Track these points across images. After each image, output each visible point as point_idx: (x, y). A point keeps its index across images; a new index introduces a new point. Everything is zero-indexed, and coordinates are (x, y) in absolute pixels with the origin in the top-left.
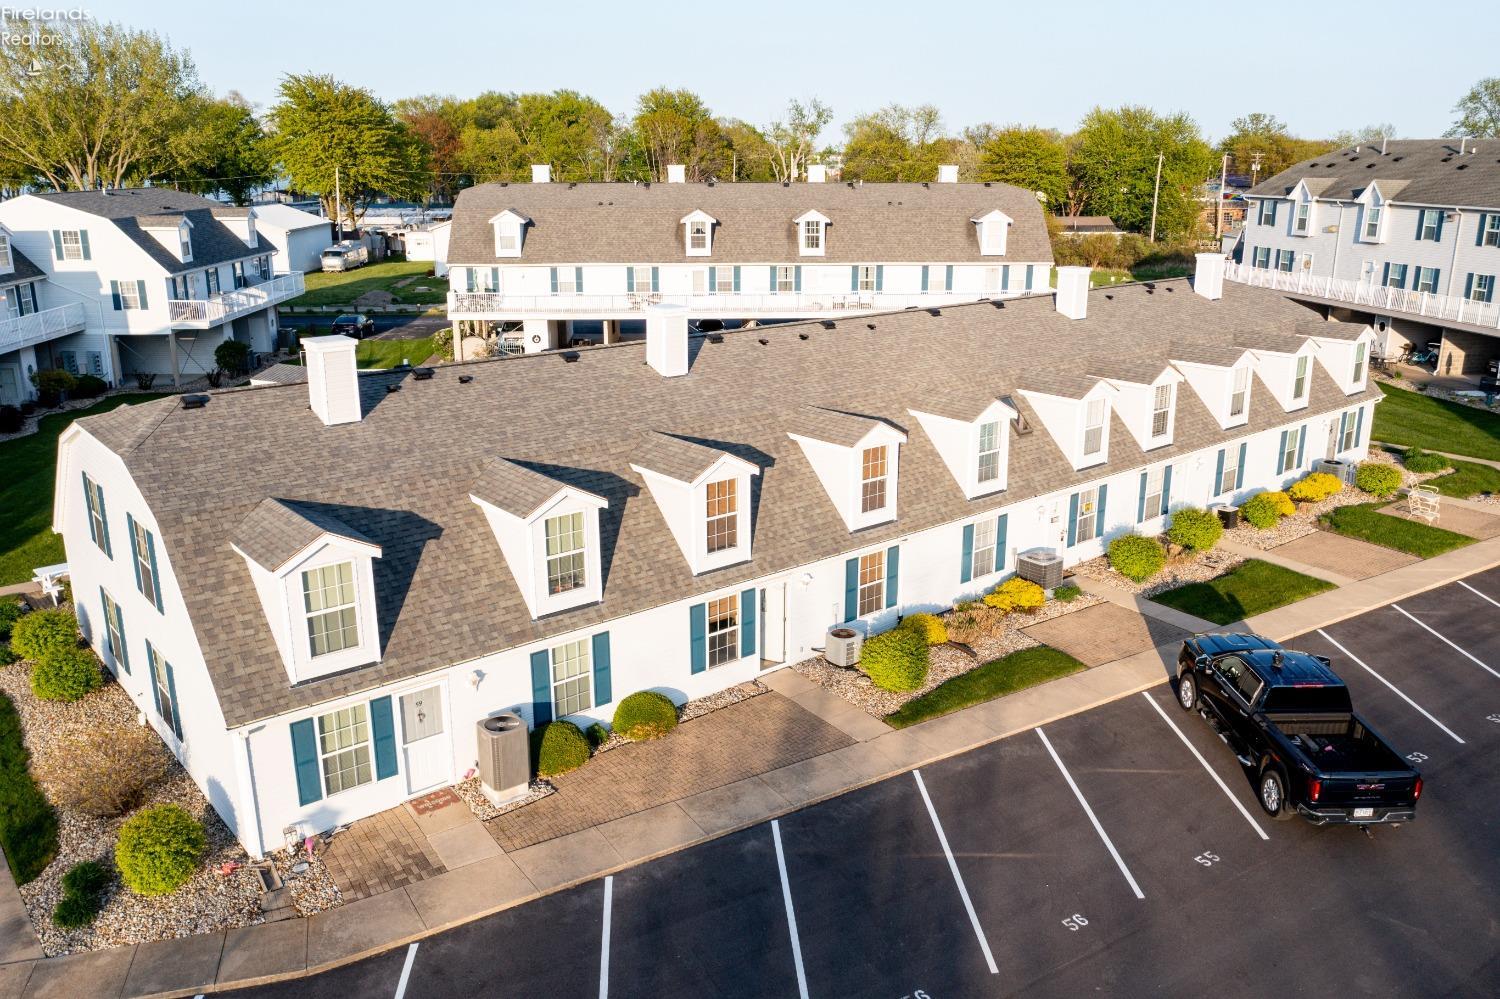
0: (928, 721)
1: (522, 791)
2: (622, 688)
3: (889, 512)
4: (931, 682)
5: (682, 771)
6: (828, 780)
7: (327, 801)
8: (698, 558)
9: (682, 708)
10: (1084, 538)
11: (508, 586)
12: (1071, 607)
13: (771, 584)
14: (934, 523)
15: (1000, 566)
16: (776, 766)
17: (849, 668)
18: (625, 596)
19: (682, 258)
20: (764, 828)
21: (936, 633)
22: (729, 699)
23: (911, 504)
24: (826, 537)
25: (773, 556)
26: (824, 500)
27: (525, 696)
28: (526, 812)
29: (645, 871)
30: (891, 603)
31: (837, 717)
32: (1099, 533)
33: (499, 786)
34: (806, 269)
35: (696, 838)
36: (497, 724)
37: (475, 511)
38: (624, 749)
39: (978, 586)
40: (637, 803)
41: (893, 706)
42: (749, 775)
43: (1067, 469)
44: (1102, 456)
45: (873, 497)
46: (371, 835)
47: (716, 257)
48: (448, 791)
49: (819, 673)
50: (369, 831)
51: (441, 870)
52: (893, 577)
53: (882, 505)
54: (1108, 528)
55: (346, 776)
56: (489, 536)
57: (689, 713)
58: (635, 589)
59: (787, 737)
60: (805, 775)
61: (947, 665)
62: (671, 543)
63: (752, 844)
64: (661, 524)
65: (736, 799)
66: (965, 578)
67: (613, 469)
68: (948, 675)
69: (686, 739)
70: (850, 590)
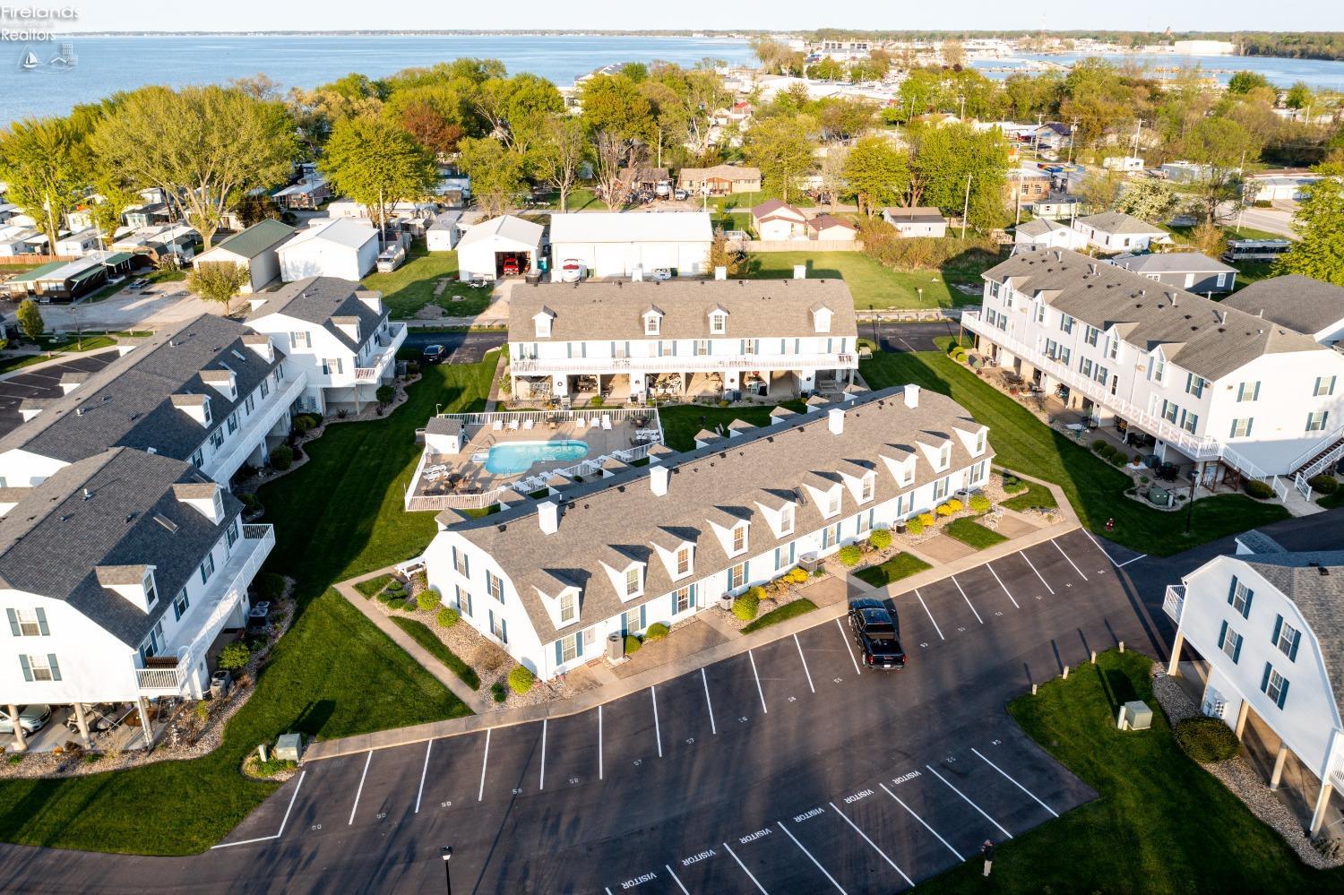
0: (756, 632)
1: (621, 660)
2: (649, 623)
3: (745, 549)
4: (758, 616)
5: (672, 652)
6: (721, 654)
7: (564, 664)
8: (675, 576)
9: (669, 628)
10: (831, 545)
11: (614, 592)
12: (819, 579)
13: (701, 583)
14: (763, 551)
15: (792, 562)
16: (704, 649)
17: (730, 610)
18: (652, 593)
19: (643, 337)
20: (699, 670)
21: (762, 595)
22: (685, 623)
23: (753, 544)
24: (721, 562)
25: (702, 572)
26: (720, 547)
27: (619, 628)
28: (624, 666)
29: (663, 685)
30: (746, 581)
31: (724, 631)
32: (838, 542)
33: (614, 658)
34: (714, 341)
35: (678, 675)
36: (613, 638)
37: (601, 566)
38: (651, 644)
39: (782, 571)
40: (658, 663)
41: (744, 626)
42: (693, 653)
43: (822, 519)
44: (838, 512)
45: (738, 545)
46: (577, 674)
47: (663, 336)
48: (597, 659)
49: (718, 612)
50: (576, 673)
51: (601, 685)
52: (746, 572)
53: (742, 547)
54: (842, 539)
55: (569, 656)
56: (606, 575)
57: (672, 629)
58: (654, 590)
59: (707, 639)
60: (713, 653)
61: (766, 608)
62: (665, 571)
63: (696, 676)
64: (661, 565)
65: (690, 661)
66: (777, 568)
67: (644, 544)
68: (767, 612)
69: (672, 639)
70: (730, 580)
